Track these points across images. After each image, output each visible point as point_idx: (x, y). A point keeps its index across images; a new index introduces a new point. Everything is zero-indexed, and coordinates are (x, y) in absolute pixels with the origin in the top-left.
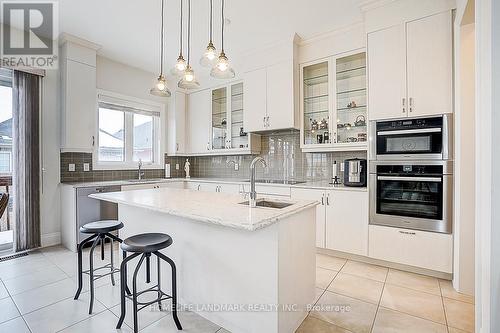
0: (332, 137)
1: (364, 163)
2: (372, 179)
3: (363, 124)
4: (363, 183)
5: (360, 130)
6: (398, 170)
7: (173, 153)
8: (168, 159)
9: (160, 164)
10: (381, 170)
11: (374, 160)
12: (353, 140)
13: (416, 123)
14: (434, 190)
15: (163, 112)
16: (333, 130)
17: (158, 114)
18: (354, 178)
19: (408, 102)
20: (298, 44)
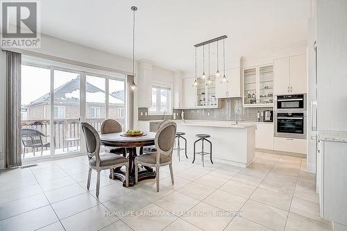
0: (258, 101)
1: (272, 112)
2: (275, 118)
3: (272, 95)
4: (271, 120)
5: (270, 98)
6: (286, 115)
7: (177, 107)
8: (174, 110)
9: (170, 113)
10: (279, 115)
11: (276, 111)
12: (267, 102)
13: (293, 96)
14: (300, 123)
15: (172, 88)
16: (258, 98)
17: (170, 89)
18: (268, 118)
19: (290, 88)
20: (242, 60)
